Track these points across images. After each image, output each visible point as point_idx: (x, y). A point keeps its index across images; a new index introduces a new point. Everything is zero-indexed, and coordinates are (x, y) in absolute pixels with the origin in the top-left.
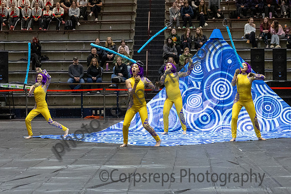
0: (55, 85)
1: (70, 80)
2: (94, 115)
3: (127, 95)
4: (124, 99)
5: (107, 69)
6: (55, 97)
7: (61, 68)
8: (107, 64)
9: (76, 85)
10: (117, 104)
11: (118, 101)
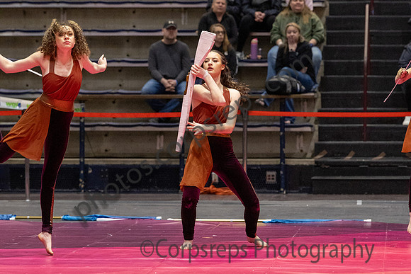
0: (108, 99)
1: (149, 85)
2: (216, 185)
3: (309, 129)
4: (300, 140)
5: (253, 56)
6: (106, 134)
7: (125, 50)
8: (255, 41)
9: (168, 100)
10: (282, 156)
11: (282, 146)
